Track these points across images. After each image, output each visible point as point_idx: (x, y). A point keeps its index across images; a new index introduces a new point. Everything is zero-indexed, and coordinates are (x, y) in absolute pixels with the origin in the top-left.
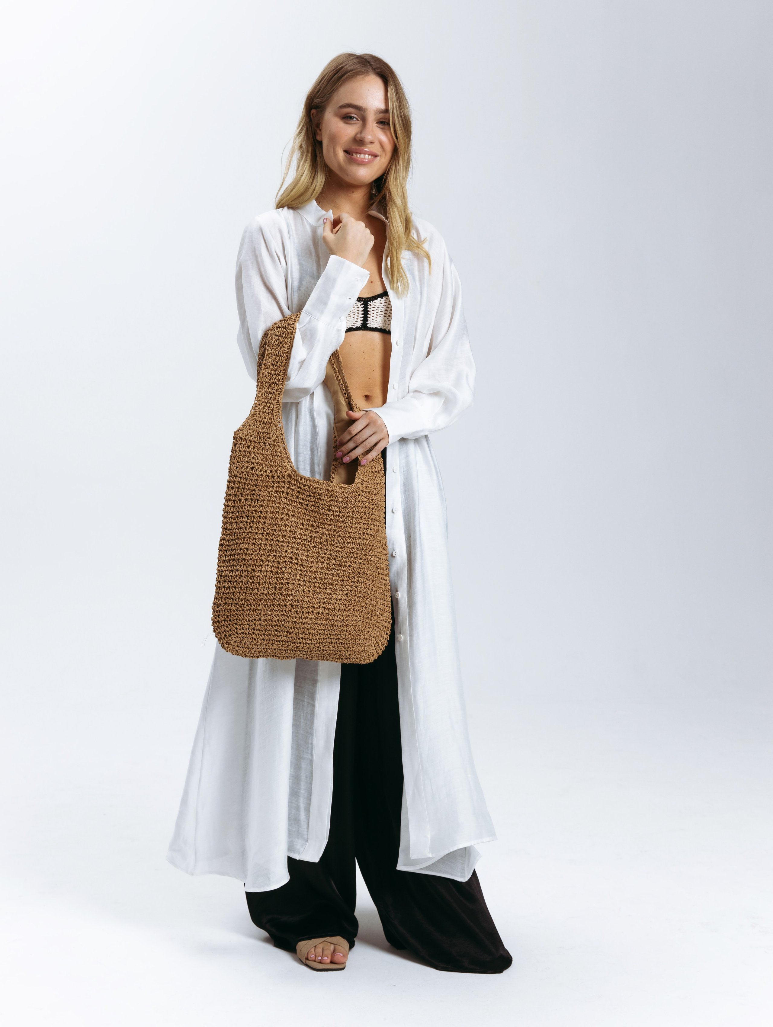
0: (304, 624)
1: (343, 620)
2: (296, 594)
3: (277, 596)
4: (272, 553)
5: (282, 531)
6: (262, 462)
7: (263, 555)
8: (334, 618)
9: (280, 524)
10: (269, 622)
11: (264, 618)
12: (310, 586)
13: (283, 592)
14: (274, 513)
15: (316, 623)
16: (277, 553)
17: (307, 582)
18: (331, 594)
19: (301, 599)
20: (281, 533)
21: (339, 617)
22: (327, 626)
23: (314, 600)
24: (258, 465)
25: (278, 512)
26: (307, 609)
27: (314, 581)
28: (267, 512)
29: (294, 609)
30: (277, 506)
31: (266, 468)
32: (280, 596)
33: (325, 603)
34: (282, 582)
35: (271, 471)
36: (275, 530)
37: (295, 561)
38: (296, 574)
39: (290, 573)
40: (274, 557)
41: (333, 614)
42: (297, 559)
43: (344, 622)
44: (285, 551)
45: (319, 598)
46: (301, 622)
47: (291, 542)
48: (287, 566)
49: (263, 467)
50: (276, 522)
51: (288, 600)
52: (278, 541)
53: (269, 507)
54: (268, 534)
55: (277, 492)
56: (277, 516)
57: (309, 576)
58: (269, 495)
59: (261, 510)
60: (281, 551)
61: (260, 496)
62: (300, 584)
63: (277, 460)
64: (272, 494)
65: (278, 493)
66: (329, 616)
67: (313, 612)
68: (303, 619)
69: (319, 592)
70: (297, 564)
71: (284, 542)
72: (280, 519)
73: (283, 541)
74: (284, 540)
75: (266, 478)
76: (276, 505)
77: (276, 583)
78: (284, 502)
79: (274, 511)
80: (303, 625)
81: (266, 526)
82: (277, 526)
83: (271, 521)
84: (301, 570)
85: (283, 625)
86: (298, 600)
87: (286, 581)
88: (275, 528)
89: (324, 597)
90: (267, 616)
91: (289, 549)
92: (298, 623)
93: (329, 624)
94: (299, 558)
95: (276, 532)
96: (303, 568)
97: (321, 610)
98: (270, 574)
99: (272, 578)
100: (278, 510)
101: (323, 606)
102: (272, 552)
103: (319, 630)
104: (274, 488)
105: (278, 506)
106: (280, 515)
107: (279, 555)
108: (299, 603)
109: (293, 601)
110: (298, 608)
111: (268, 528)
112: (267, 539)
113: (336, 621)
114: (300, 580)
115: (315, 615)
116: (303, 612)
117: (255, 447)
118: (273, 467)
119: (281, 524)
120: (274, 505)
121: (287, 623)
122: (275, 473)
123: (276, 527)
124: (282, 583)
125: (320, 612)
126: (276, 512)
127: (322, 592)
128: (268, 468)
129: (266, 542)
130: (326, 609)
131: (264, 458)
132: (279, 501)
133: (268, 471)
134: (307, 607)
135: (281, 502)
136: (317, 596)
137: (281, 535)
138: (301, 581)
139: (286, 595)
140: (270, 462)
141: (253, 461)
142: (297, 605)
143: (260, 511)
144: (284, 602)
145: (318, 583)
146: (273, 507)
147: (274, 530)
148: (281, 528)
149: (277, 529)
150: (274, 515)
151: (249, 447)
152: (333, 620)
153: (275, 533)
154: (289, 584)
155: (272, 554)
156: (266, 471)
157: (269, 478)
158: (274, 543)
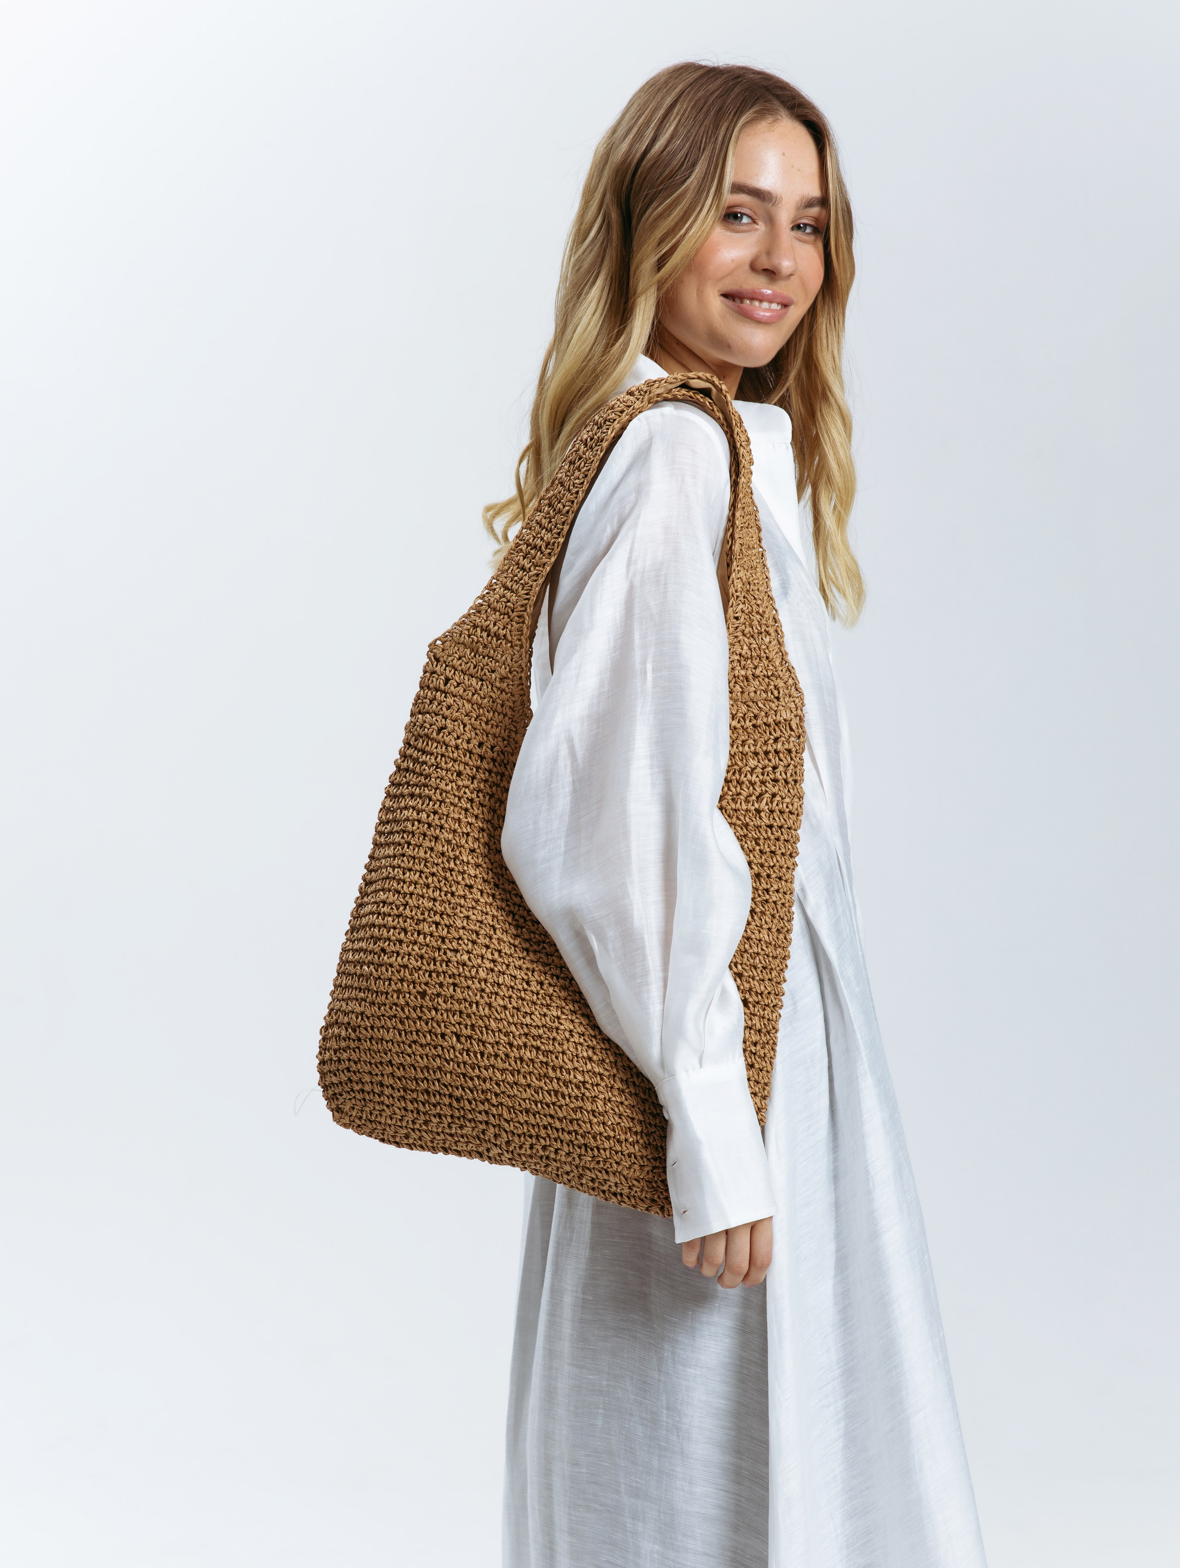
0: (484, 1082)
1: (584, 1083)
2: (470, 1011)
3: (427, 1012)
4: (431, 917)
5: (466, 876)
6: (466, 720)
7: (410, 919)
8: (559, 1075)
9: (465, 860)
10: (408, 1069)
11: (399, 1062)
12: (510, 997)
13: (440, 1005)
14: (457, 835)
15: (516, 1084)
16: (443, 919)
17: (503, 987)
18: (558, 1018)
19: (480, 1022)
20: (463, 879)
21: (572, 1073)
22: (542, 1093)
23: (513, 1028)
24: (456, 723)
25: (468, 834)
26: (493, 1047)
27: (520, 987)
28: (442, 827)
29: (461, 1043)
30: (468, 822)
31: (473, 734)
32: (433, 1012)
33: (540, 1037)
34: (441, 982)
35: (481, 745)
36: (451, 870)
37: (482, 940)
38: (480, 967)
39: (464, 964)
40: (434, 926)
41: (557, 1066)
42: (491, 938)
43: (587, 1089)
44: (464, 917)
45: (527, 1025)
46: (478, 1077)
47: (483, 901)
48: (460, 948)
49: (464, 731)
50: (457, 853)
51: (450, 1023)
52: (453, 894)
53: (450, 819)
54: (433, 874)
55: (478, 792)
56: (463, 841)
57: (511, 975)
58: (457, 794)
59: (430, 821)
60: (455, 915)
61: (438, 791)
62: (483, 990)
63: (500, 724)
64: (465, 793)
65: (480, 795)
66: (547, 1069)
67: (507, 1055)
68: (483, 1070)
69: (528, 1011)
70: (487, 947)
71: (465, 899)
72: (468, 851)
73: (464, 897)
74: (466, 895)
75: (465, 756)
76: (466, 818)
77: (426, 984)
78: (486, 818)
79: (459, 830)
80: (482, 1083)
81: (432, 857)
82: (458, 862)
83: (445, 849)
84: (494, 961)
85: (438, 1080)
86: (473, 1026)
87: (451, 981)
88: (452, 865)
89: (540, 1024)
90: (403, 1057)
91: (474, 914)
92: (472, 1079)
93: (546, 1088)
94: (495, 936)
95: (452, 875)
96: (501, 956)
97: (528, 1053)
98: (417, 961)
99: (421, 972)
100: (469, 830)
101: (534, 1043)
102: (433, 916)
103: (524, 1100)
104: (475, 782)
105: (470, 821)
106: (470, 843)
107: (448, 923)
108: (474, 1031)
109: (462, 1027)
110: (471, 1043)
111: (436, 861)
112: (428, 886)
113: (566, 1084)
114: (486, 981)
115: (513, 1063)
116: (482, 1054)
117: (460, 683)
118: (487, 736)
119: (468, 860)
120: (461, 817)
121: (446, 1075)
122: (488, 750)
123: (455, 864)
124: (441, 985)
125: (525, 1058)
126: (463, 833)
127: (537, 1013)
128: (476, 734)
129: (424, 891)
130: (540, 1053)
131: (473, 711)
132: (476, 813)
133: (475, 742)
134: (492, 1041)
135: (481, 816)
136: (523, 1020)
137: (463, 883)
138: (489, 985)
139: (446, 1010)
140: (483, 724)
141: (447, 713)
142: (470, 1037)
143: (428, 824)
144: (440, 1026)
145: (532, 991)
146: (459, 820)
147: (449, 869)
148: (466, 868)
149: (456, 869)
150: (457, 839)
151: (447, 680)
152: (558, 1079)
153: (448, 874)
154: (456, 988)
155: (430, 920)
156: (468, 742)
157: (470, 758)
158: (440, 896)
